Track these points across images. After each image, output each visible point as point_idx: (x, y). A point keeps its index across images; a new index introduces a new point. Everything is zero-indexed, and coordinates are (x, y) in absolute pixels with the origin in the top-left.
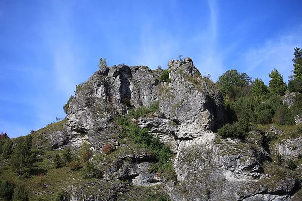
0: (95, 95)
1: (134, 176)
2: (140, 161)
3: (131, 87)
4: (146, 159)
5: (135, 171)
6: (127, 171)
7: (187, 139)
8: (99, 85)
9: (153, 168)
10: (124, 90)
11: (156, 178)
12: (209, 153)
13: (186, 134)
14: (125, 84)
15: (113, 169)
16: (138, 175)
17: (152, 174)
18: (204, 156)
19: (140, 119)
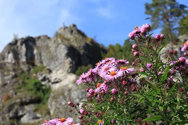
0: (6, 61)
1: (22, 116)
2: (27, 104)
3: (35, 51)
4: (32, 102)
5: (23, 112)
6: (16, 113)
7: (57, 82)
8: (9, 53)
9: (36, 108)
10: (29, 54)
11: (38, 115)
12: (70, 90)
13: (56, 79)
14: (30, 50)
15: (6, 112)
16: (25, 114)
17: (35, 113)
18: (66, 93)
19: (38, 74)
